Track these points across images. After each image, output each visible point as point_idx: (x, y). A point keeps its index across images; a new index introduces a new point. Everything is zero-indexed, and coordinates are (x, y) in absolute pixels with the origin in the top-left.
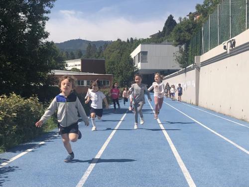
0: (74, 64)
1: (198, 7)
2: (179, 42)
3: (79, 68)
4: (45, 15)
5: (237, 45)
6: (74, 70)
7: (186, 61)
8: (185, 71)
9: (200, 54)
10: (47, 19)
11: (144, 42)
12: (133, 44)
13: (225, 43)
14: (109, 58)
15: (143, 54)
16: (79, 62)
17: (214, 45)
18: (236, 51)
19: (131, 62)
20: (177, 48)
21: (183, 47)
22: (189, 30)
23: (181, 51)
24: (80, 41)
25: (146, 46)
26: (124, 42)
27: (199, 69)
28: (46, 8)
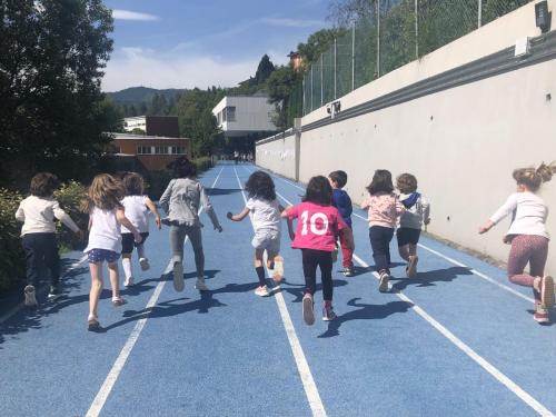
0: (136, 123)
1: (301, 46)
2: (275, 98)
3: (144, 128)
4: (99, 70)
5: (342, 109)
6: (137, 131)
7: (284, 124)
8: (284, 136)
9: (301, 115)
10: (102, 74)
11: (230, 92)
12: (215, 95)
13: (330, 105)
14: (184, 114)
15: (230, 110)
16: (143, 121)
17: (317, 106)
18: (341, 116)
19: (214, 121)
20: (273, 106)
21: (281, 104)
22: (287, 83)
23: (278, 109)
24: (142, 90)
25: (234, 98)
26: (204, 92)
27: (299, 135)
28: (101, 61)
